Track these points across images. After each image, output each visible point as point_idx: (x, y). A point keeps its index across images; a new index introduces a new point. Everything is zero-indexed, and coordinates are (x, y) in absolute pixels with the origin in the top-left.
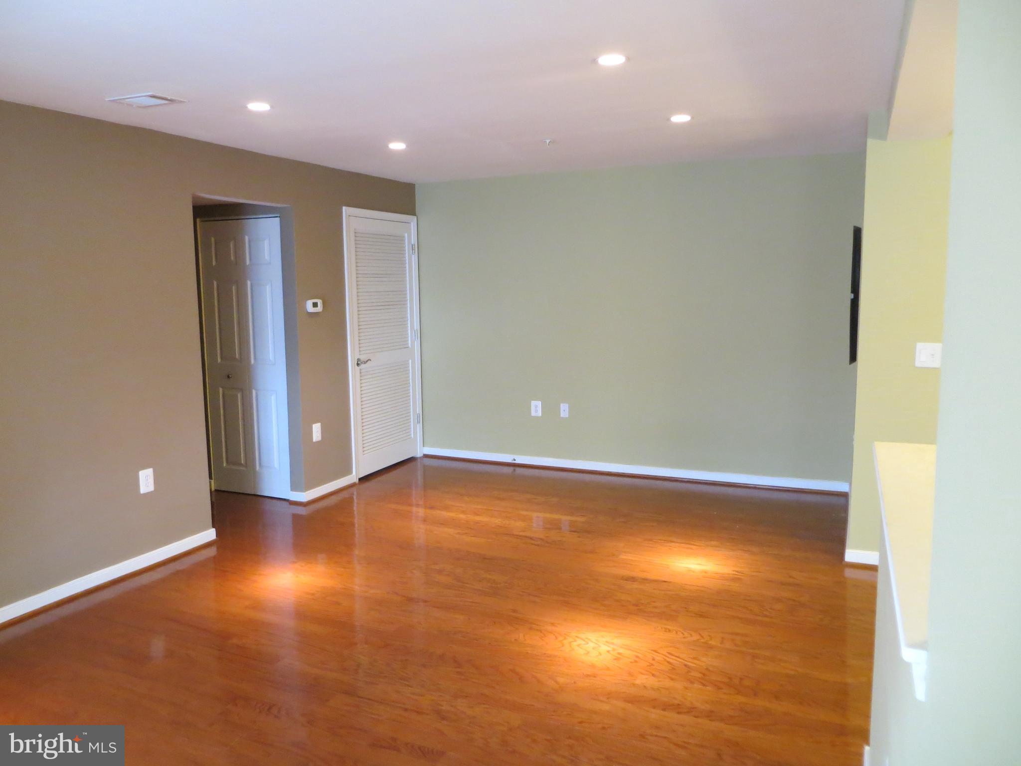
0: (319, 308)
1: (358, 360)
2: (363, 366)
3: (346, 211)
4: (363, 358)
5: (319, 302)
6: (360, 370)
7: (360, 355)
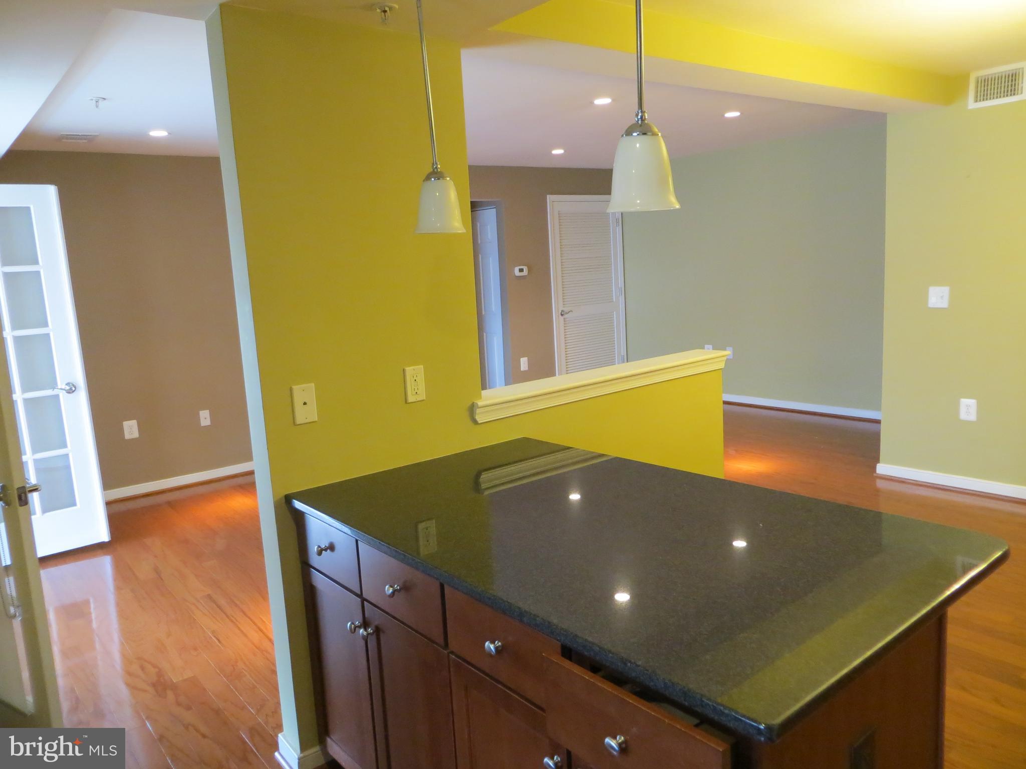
0: (525, 273)
1: (562, 311)
2: (566, 316)
3: (549, 198)
4: (566, 309)
5: (525, 268)
6: (564, 319)
7: (564, 307)
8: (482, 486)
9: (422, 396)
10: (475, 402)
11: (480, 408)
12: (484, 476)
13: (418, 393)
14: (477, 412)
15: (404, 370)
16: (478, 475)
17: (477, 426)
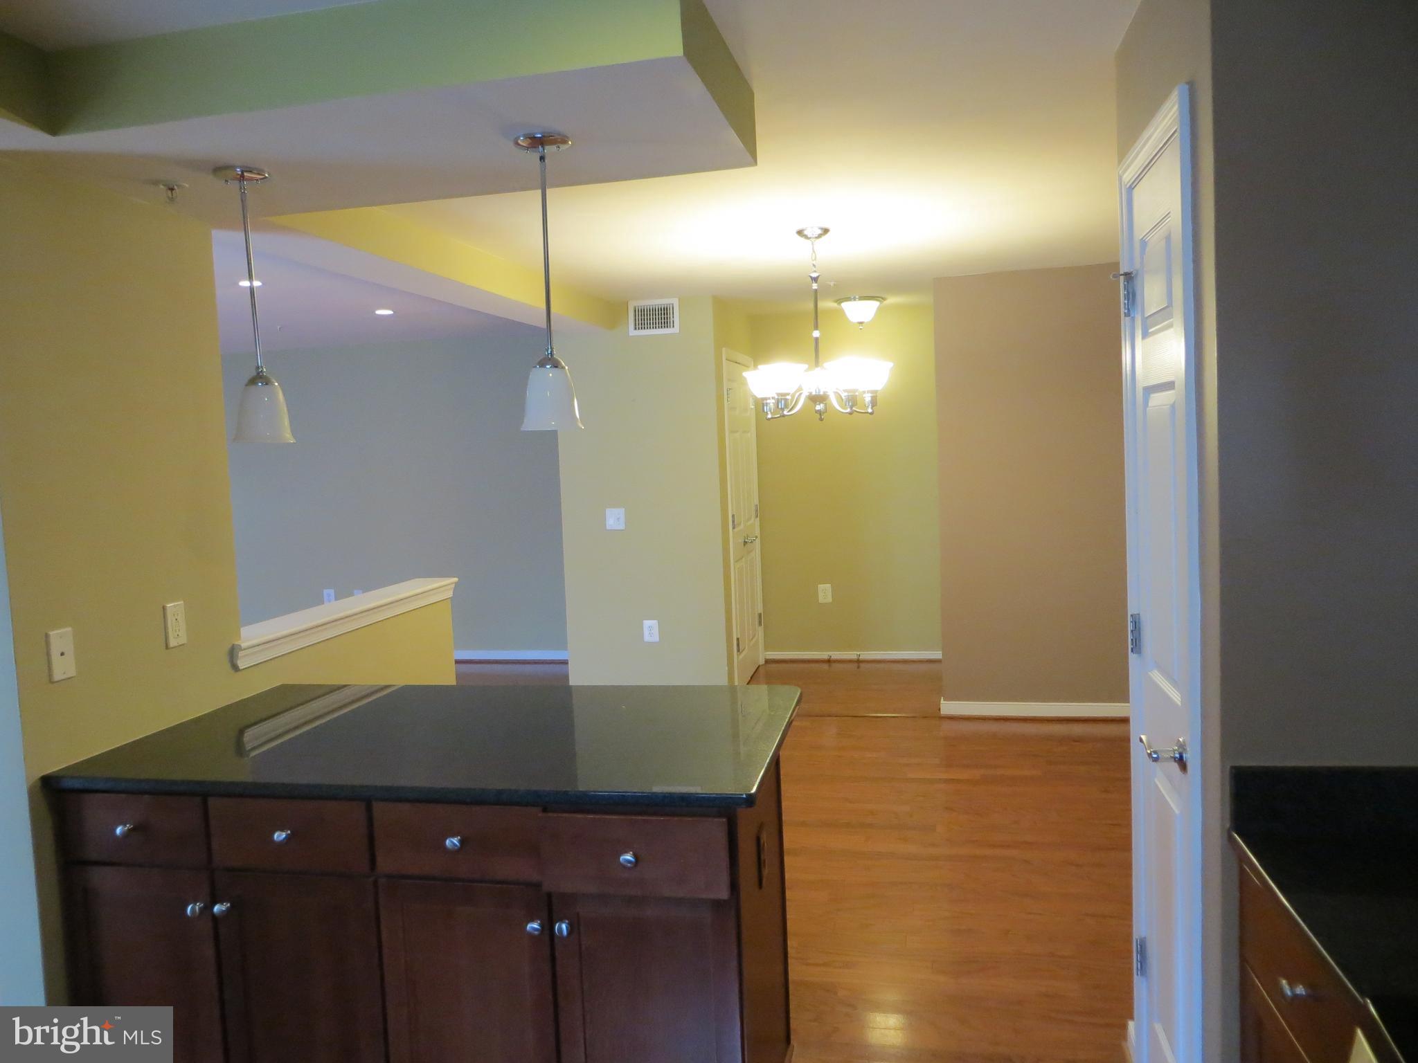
8: (247, 746)
9: (183, 640)
10: (236, 643)
11: (245, 649)
12: (248, 735)
13: (180, 635)
14: (240, 655)
15: (164, 608)
16: (241, 732)
17: (239, 673)
